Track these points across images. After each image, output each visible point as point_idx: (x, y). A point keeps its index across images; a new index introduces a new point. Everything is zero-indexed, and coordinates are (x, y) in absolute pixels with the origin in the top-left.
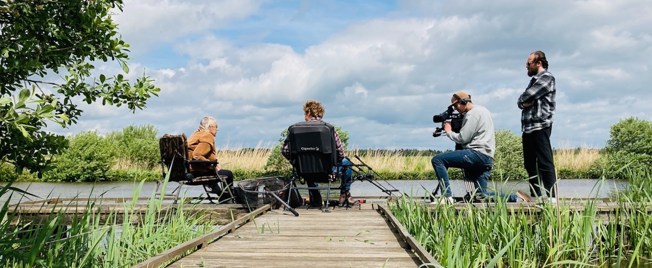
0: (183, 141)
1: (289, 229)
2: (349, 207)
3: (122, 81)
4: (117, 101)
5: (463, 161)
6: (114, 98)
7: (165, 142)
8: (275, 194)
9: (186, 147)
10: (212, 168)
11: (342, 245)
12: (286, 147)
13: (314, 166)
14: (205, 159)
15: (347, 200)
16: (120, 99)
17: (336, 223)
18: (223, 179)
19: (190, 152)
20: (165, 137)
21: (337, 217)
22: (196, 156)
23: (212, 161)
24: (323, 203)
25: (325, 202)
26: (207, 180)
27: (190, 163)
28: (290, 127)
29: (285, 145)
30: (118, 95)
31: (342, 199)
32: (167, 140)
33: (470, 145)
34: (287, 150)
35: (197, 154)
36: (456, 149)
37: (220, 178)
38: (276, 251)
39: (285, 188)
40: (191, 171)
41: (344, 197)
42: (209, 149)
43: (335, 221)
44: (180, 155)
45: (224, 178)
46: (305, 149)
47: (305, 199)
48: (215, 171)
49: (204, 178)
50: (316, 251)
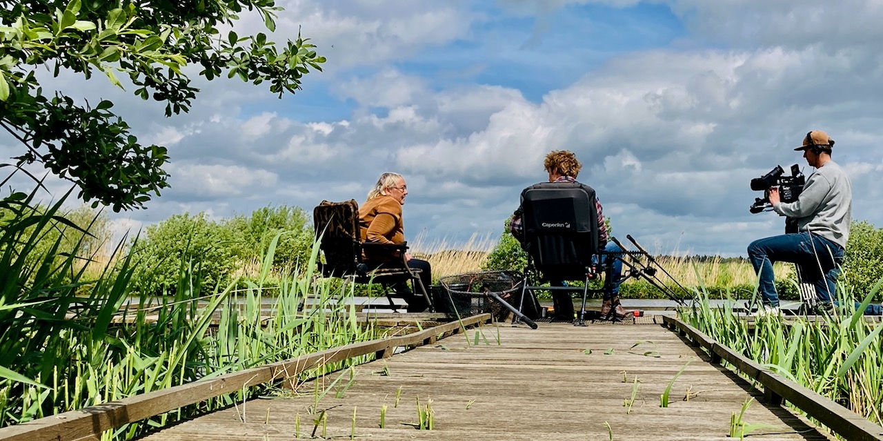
0: (352, 210)
1: (524, 342)
2: (617, 320)
3: (264, 44)
4: (254, 76)
5: (798, 251)
6: (250, 71)
7: (323, 214)
8: (500, 296)
9: (357, 220)
10: (398, 256)
11: (609, 359)
12: (518, 222)
13: (562, 253)
14: (386, 241)
15: (613, 310)
16: (261, 73)
17: (598, 336)
18: (415, 274)
19: (363, 229)
20: (323, 205)
21: (599, 330)
22: (373, 236)
23: (398, 244)
24: (576, 315)
25: (579, 313)
26: (390, 274)
27: (363, 245)
28: (525, 191)
29: (516, 219)
30: (258, 66)
31: (606, 308)
32: (326, 210)
33: (811, 226)
34: (519, 226)
35: (374, 232)
36: (786, 233)
37: (411, 272)
38: (504, 362)
39: (514, 289)
40: (363, 259)
41: (608, 305)
42: (393, 224)
43: (597, 334)
44: (347, 233)
45: (417, 272)
46: (549, 225)
47: (547, 308)
48: (403, 260)
49: (385, 272)
50: (567, 363)
